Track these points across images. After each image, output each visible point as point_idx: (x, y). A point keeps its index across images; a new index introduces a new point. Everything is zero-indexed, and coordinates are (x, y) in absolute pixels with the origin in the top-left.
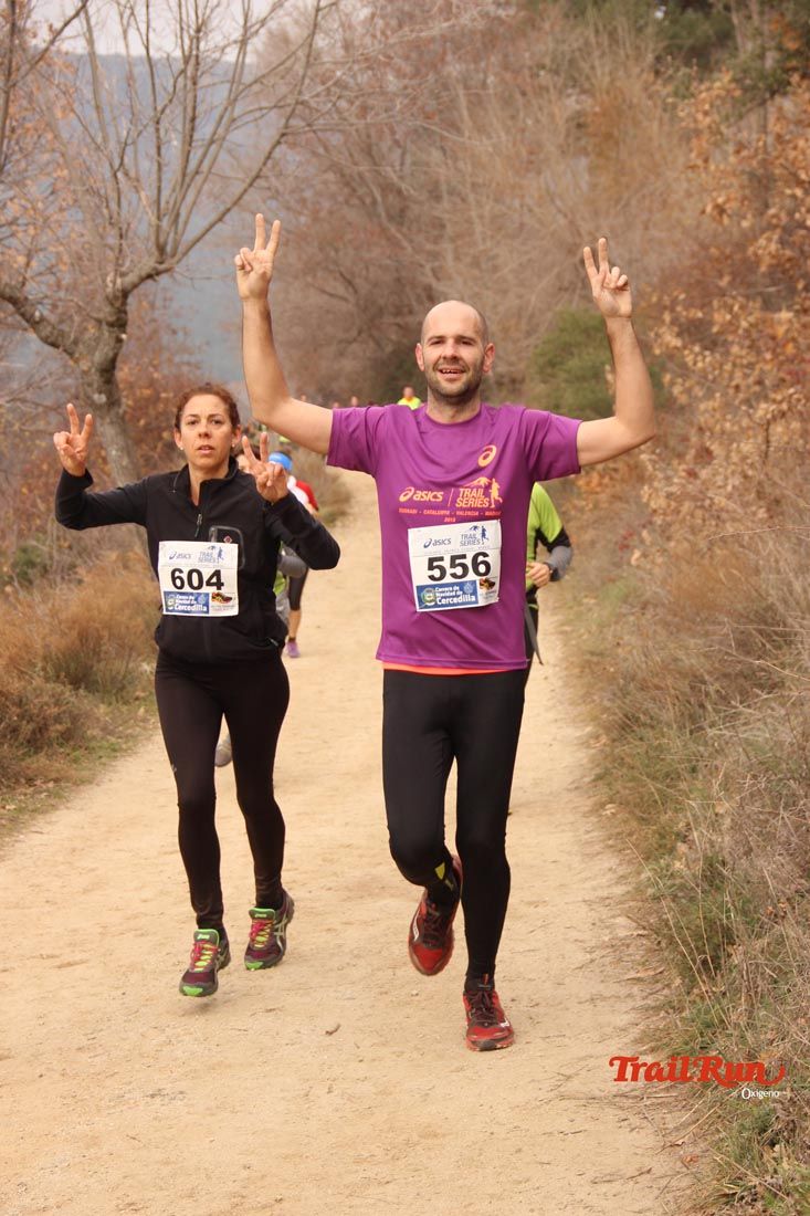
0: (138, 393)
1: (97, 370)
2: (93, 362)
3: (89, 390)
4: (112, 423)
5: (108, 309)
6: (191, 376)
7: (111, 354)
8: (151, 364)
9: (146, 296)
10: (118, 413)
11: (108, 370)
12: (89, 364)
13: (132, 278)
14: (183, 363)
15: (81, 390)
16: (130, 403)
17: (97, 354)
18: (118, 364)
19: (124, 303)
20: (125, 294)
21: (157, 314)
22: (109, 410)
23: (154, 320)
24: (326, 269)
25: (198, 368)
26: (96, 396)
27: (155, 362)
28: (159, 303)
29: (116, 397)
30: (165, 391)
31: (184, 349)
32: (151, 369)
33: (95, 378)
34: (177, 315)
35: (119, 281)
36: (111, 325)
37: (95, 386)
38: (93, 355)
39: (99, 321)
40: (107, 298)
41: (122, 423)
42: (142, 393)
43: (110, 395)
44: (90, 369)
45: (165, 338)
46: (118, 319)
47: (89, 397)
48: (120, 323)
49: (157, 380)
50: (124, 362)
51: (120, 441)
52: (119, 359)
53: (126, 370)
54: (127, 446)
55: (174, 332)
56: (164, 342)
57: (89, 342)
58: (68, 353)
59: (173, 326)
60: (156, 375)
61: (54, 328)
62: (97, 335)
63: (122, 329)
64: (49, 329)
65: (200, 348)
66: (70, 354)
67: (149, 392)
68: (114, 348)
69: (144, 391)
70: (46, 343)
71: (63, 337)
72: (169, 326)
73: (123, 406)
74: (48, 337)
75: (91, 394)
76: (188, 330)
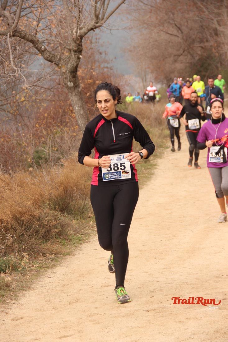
0: (86, 81)
1: (69, 72)
2: (67, 68)
3: (66, 80)
4: (76, 95)
5: (74, 44)
6: (109, 74)
7: (75, 65)
8: (91, 68)
9: (88, 38)
10: (78, 90)
11: (74, 71)
12: (66, 69)
13: (84, 30)
14: (104, 67)
16: (83, 86)
17: (69, 64)
18: (78, 69)
19: (81, 42)
20: (81, 37)
21: (93, 45)
22: (74, 89)
23: (91, 48)
24: (169, 22)
25: (111, 69)
26: (69, 83)
27: (93, 67)
28: (94, 41)
29: (77, 84)
30: (97, 80)
31: (105, 61)
32: (92, 71)
33: (69, 75)
34: (102, 46)
35: (78, 32)
36: (75, 51)
37: (68, 79)
38: (68, 65)
40: (73, 39)
41: (81, 95)
42: (88, 81)
43: (75, 83)
44: (66, 71)
45: (97, 57)
46: (78, 49)
47: (65, 84)
48: (79, 51)
49: (94, 75)
50: (81, 68)
51: (80, 103)
52: (79, 66)
53: (81, 71)
54: (83, 105)
55: (101, 53)
56: (96, 58)
57: (66, 59)
58: (56, 65)
59: (100, 51)
60: (94, 73)
61: (50, 53)
62: (69, 56)
63: (80, 53)
64: (48, 54)
65: (112, 60)
66: (57, 65)
67: (91, 81)
68: (77, 62)
69: (89, 80)
70: (47, 60)
71: (54, 57)
72: (98, 51)
73: (81, 88)
74: (47, 58)
75: (67, 83)
76: (106, 52)
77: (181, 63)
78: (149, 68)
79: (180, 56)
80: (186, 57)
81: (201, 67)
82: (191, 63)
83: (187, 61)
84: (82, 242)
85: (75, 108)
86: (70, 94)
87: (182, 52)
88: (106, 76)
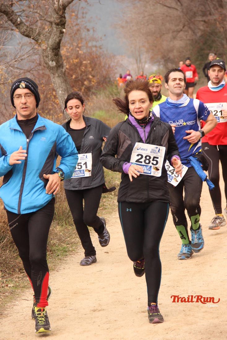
0: (71, 61)
1: (50, 49)
2: (48, 44)
3: (47, 59)
4: (59, 76)
5: (55, 16)
6: (98, 53)
7: (57, 40)
8: (77, 46)
10: (62, 71)
11: (57, 48)
12: (46, 46)
14: (93, 46)
15: (42, 60)
16: (68, 66)
17: (50, 40)
19: (64, 12)
21: (79, 21)
22: (57, 70)
23: (77, 24)
25: (101, 48)
26: (50, 63)
27: (80, 45)
28: (80, 16)
29: (61, 63)
30: (85, 60)
31: (93, 39)
32: (78, 49)
33: (50, 53)
34: (89, 21)
36: (57, 24)
37: (50, 57)
38: (48, 41)
39: (51, 23)
41: (65, 77)
43: (57, 62)
44: (47, 48)
45: (84, 34)
46: (61, 21)
47: (46, 64)
48: (62, 23)
49: (80, 54)
51: (63, 86)
53: (65, 49)
54: (67, 88)
55: (88, 30)
56: (83, 36)
57: (46, 34)
58: (35, 40)
59: (88, 27)
60: (80, 52)
61: (27, 27)
62: (50, 30)
63: (63, 26)
64: (25, 28)
65: (101, 38)
66: (37, 41)
67: (77, 61)
68: (59, 37)
69: (74, 60)
70: (23, 35)
71: (32, 32)
72: (85, 27)
73: (65, 68)
74: (24, 32)
75: (48, 62)
76: (95, 29)
77: (181, 40)
78: (144, 46)
79: (179, 32)
80: (186, 33)
81: (204, 44)
82: (192, 40)
83: (188, 38)
84: (67, 254)
85: (59, 91)
86: (52, 76)
87: (181, 27)
88: (95, 57)
